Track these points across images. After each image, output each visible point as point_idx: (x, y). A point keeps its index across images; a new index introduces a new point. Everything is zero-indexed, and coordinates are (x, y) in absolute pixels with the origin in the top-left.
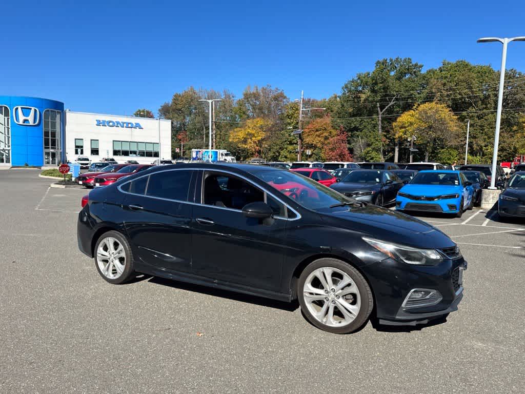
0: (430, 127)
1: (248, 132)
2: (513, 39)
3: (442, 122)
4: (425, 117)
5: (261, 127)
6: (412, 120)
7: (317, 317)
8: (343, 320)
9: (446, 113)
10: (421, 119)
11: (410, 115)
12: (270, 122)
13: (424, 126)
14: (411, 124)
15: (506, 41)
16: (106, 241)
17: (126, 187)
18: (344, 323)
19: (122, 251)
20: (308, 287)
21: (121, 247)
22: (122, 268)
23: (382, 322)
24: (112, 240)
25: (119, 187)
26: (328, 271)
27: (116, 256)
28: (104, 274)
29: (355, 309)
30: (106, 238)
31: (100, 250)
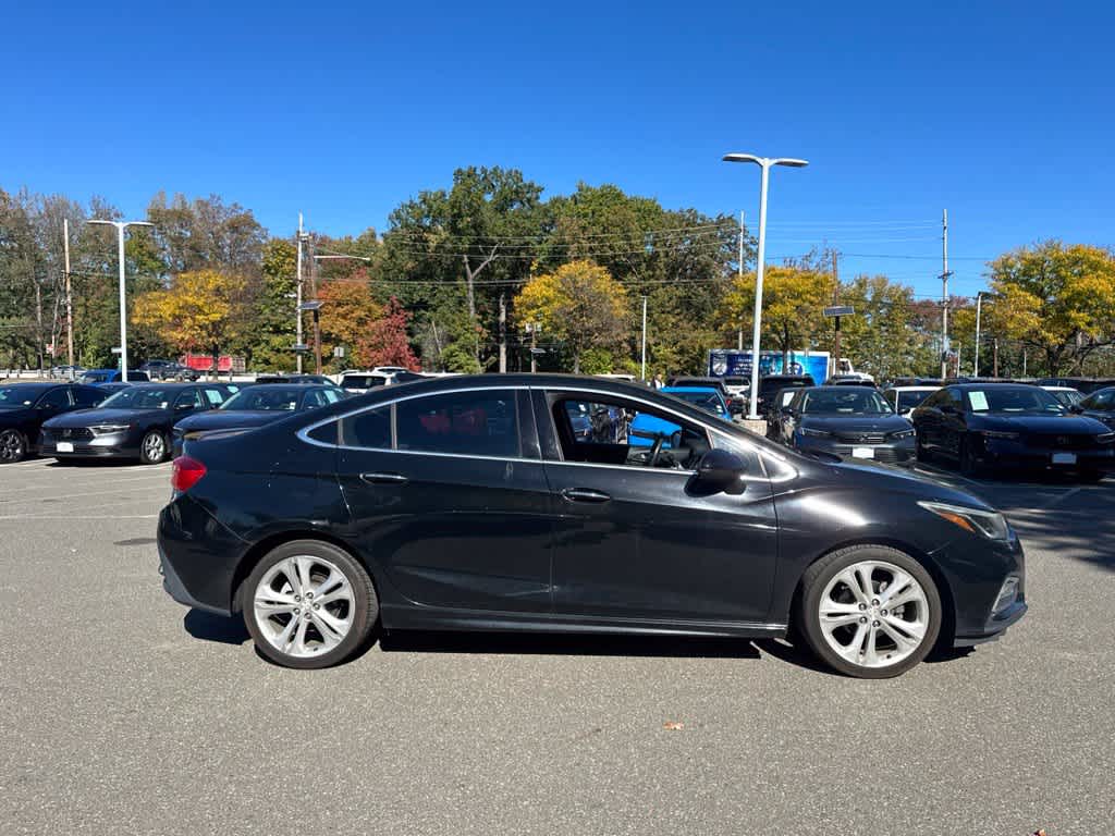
0: (582, 308)
1: (186, 301)
2: (776, 161)
3: (601, 297)
4: (573, 289)
5: (218, 291)
6: (551, 293)
8: (892, 653)
9: (605, 282)
10: (564, 292)
11: (545, 283)
12: (241, 282)
13: (571, 305)
14: (548, 301)
15: (767, 163)
16: (285, 566)
17: (328, 433)
18: (897, 658)
19: (339, 585)
20: (827, 605)
21: (337, 576)
22: (343, 626)
23: (958, 643)
24: (305, 563)
25: (303, 435)
26: (866, 569)
27: (320, 601)
28: (279, 649)
29: (918, 628)
30: (287, 560)
31: (264, 591)
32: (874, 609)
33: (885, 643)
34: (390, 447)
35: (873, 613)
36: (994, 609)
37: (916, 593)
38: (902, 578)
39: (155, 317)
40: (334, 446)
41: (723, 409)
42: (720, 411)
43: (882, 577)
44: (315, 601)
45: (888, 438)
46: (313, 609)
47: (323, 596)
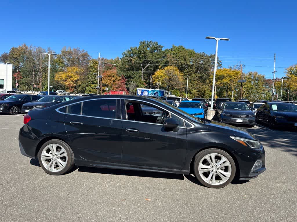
0: (170, 79)
1: (68, 75)
2: (221, 39)
3: (176, 76)
4: (168, 73)
5: (77, 72)
6: (162, 74)
7: (206, 181)
8: (220, 181)
9: (177, 72)
10: (166, 74)
11: (161, 72)
12: (83, 70)
13: (168, 78)
14: (162, 77)
15: (218, 39)
16: (49, 146)
17: (64, 110)
18: (222, 182)
19: (64, 153)
20: (201, 165)
21: (63, 150)
22: (64, 164)
23: (241, 179)
24: (55, 146)
25: (57, 110)
26: (213, 156)
27: (59, 156)
28: (47, 169)
29: (228, 174)
30: (50, 145)
31: (44, 153)
32: (215, 168)
33: (218, 178)
34: (80, 114)
35: (215, 169)
36: (252, 170)
37: (228, 164)
38: (224, 159)
39: (60, 78)
40: (65, 113)
41: (201, 107)
42: (200, 108)
43: (218, 158)
44: (57, 156)
45: (247, 117)
46: (57, 159)
47: (60, 155)
